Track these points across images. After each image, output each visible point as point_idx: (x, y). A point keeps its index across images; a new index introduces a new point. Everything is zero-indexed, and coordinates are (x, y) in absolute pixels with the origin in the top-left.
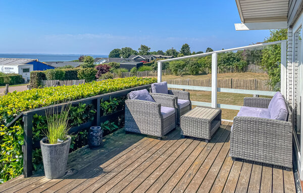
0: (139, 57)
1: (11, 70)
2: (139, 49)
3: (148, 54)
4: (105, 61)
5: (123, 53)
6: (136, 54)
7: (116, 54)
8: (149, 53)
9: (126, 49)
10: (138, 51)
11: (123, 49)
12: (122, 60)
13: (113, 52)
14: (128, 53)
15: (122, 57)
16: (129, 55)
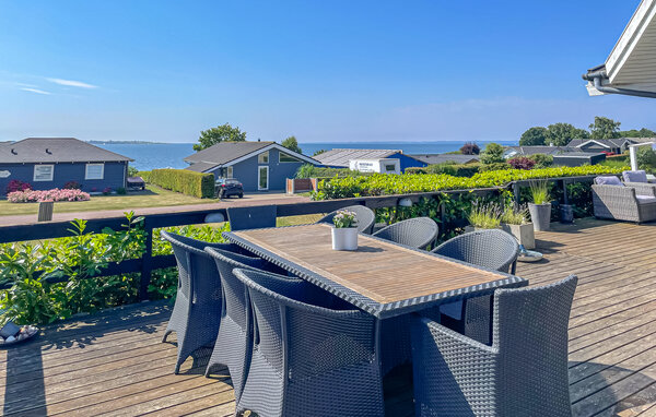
0: (592, 144)
1: (369, 168)
2: (591, 126)
3: (615, 136)
4: (514, 153)
5: (554, 137)
6: (584, 136)
7: (535, 138)
8: (619, 134)
9: (558, 127)
10: (590, 131)
11: (550, 127)
12: (552, 151)
13: (528, 134)
14: (564, 135)
15: (551, 145)
16: (568, 140)
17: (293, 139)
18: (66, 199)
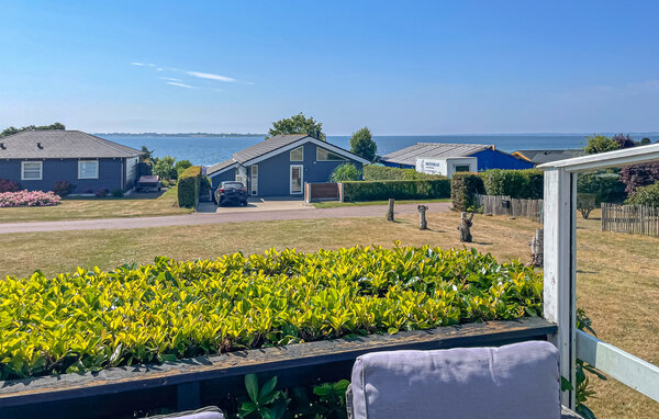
1: (436, 168)
17: (366, 133)
18: (25, 204)
